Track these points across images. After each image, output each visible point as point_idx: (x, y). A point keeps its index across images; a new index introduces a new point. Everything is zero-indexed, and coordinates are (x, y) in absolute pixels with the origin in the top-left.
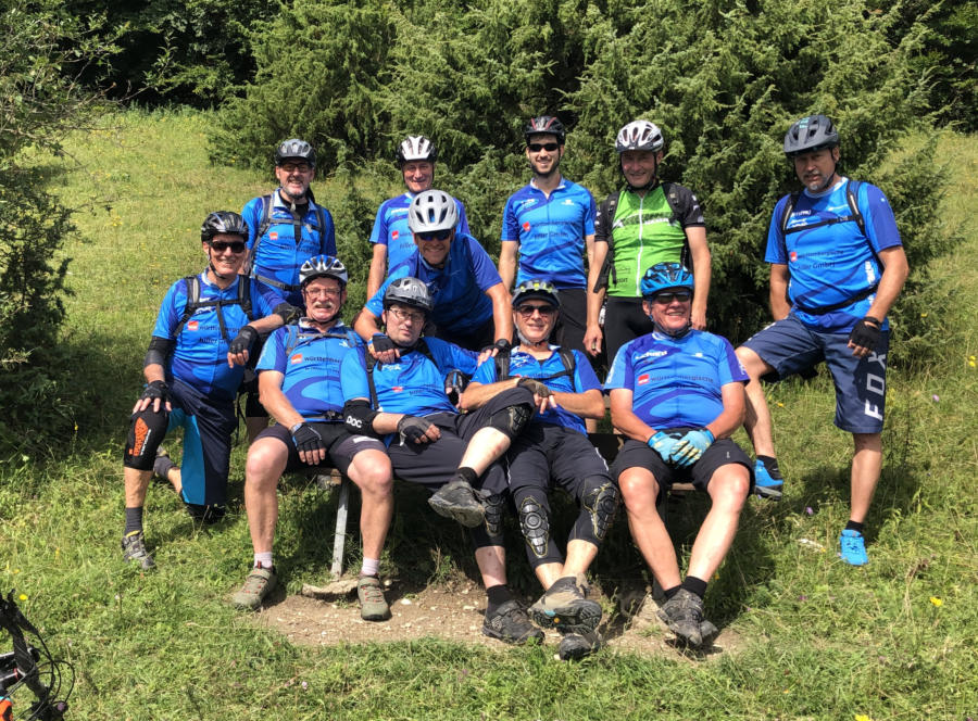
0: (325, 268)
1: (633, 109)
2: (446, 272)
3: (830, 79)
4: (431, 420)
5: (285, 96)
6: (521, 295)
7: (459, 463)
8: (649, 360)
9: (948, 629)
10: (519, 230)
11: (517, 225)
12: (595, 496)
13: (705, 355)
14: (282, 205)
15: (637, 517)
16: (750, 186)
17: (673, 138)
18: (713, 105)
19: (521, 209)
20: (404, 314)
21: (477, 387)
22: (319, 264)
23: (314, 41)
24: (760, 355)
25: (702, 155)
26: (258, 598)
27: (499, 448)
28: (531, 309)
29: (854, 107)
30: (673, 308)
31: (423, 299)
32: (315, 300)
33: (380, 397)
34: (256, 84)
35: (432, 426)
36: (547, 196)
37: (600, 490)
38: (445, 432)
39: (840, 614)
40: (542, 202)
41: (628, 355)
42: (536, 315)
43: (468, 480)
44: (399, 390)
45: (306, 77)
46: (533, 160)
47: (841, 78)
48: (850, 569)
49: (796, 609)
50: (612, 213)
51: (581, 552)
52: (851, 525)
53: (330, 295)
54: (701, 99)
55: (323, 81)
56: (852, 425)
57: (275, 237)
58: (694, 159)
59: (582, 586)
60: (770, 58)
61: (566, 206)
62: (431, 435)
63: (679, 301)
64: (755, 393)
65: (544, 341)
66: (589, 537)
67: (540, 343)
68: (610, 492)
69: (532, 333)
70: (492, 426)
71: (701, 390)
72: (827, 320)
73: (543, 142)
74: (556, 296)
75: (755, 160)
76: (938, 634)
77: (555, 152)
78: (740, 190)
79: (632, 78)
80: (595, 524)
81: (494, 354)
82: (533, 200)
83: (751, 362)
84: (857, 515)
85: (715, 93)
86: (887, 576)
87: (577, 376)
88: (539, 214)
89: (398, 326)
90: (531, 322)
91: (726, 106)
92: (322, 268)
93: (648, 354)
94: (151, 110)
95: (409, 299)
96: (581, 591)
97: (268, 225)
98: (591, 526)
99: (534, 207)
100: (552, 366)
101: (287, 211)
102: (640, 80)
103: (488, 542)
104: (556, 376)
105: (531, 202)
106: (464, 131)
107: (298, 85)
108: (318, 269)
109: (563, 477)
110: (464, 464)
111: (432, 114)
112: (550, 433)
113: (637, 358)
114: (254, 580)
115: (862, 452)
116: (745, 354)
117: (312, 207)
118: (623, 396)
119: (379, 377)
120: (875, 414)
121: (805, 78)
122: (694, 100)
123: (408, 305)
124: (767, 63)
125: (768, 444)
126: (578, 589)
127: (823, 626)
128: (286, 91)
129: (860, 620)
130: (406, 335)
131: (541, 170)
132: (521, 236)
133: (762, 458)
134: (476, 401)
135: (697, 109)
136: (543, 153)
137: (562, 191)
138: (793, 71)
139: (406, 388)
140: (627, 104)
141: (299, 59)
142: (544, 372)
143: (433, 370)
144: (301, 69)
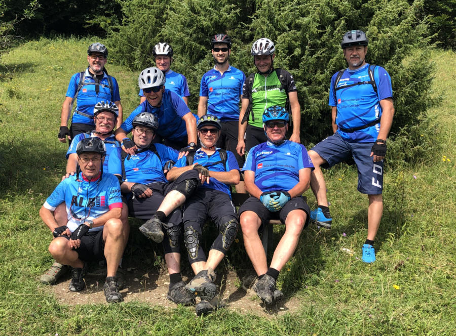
0: (109, 107)
1: (277, 33)
2: (161, 109)
3: (375, 20)
4: (148, 186)
5: (136, 31)
6: (201, 123)
7: (157, 209)
8: (264, 156)
9: (408, 299)
10: (208, 91)
11: (207, 88)
12: (226, 227)
13: (291, 154)
14: (89, 75)
15: (247, 237)
16: (333, 71)
17: (296, 47)
18: (315, 31)
19: (209, 81)
20: (142, 130)
21: (175, 169)
22: (106, 104)
23: (150, 5)
24: (319, 154)
25: (308, 55)
26: (54, 278)
27: (179, 201)
28: (206, 131)
29: (385, 32)
30: (274, 130)
31: (151, 122)
32: (101, 122)
33: (127, 173)
34: (122, 25)
35: (148, 189)
36: (222, 74)
37: (229, 224)
38: (155, 192)
39: (354, 290)
40: (219, 77)
41: (254, 153)
42: (209, 133)
43: (159, 217)
44: (136, 170)
45: (146, 22)
46: (216, 56)
47: (381, 18)
48: (364, 265)
49: (332, 287)
50: (252, 84)
51: (215, 256)
52: (368, 242)
53: (110, 121)
54: (310, 28)
55: (154, 24)
56: (365, 190)
57: (85, 91)
58: (304, 57)
59: (210, 275)
60: (347, 8)
61: (232, 79)
62: (147, 194)
63: (278, 127)
64: (318, 173)
65: (214, 146)
66: (219, 248)
67: (211, 147)
68: (233, 225)
69: (208, 143)
70: (176, 190)
71: (288, 172)
72: (353, 135)
73: (220, 47)
74: (219, 124)
75: (335, 58)
76: (403, 302)
77: (226, 53)
78: (328, 73)
79: (277, 17)
80: (224, 242)
81: (186, 155)
82: (215, 76)
83: (315, 158)
84: (371, 237)
85: (318, 24)
86: (382, 269)
87: (227, 163)
88: (218, 83)
89: (139, 137)
90: (206, 137)
91: (322, 31)
92: (107, 107)
93: (263, 153)
94: (80, 38)
95: (144, 123)
96: (210, 277)
97: (82, 86)
98: (222, 243)
99: (215, 80)
100: (214, 158)
101: (92, 78)
102: (281, 18)
103: (170, 251)
104: (216, 164)
105: (214, 77)
106: (199, 43)
107: (141, 26)
108: (105, 107)
109: (213, 216)
110: (160, 209)
111: (183, 35)
112: (208, 194)
113: (258, 155)
114: (53, 268)
115: (372, 204)
116: (312, 153)
117: (105, 76)
118: (250, 174)
119: (127, 163)
120: (377, 185)
121: (365, 19)
122: (307, 28)
123: (144, 125)
124: (345, 11)
125: (325, 200)
126: (208, 277)
127: (344, 296)
128: (136, 29)
129: (364, 293)
130: (143, 142)
131: (220, 61)
132: (209, 94)
133: (321, 207)
134: (174, 176)
135: (307, 32)
136: (221, 53)
137: (229, 72)
138: (359, 15)
139: (140, 169)
140: (274, 30)
141: (143, 14)
142: (210, 161)
143: (157, 160)
144: (144, 18)
